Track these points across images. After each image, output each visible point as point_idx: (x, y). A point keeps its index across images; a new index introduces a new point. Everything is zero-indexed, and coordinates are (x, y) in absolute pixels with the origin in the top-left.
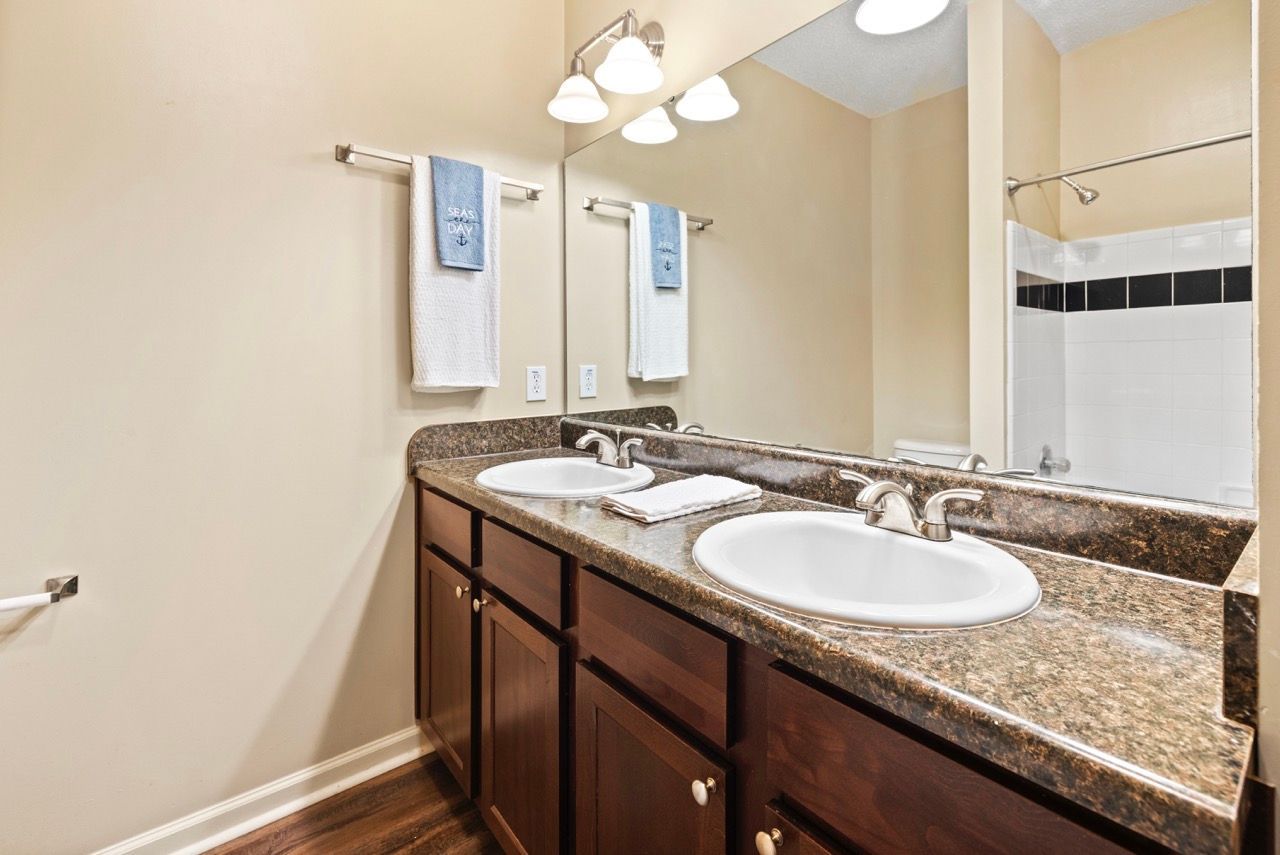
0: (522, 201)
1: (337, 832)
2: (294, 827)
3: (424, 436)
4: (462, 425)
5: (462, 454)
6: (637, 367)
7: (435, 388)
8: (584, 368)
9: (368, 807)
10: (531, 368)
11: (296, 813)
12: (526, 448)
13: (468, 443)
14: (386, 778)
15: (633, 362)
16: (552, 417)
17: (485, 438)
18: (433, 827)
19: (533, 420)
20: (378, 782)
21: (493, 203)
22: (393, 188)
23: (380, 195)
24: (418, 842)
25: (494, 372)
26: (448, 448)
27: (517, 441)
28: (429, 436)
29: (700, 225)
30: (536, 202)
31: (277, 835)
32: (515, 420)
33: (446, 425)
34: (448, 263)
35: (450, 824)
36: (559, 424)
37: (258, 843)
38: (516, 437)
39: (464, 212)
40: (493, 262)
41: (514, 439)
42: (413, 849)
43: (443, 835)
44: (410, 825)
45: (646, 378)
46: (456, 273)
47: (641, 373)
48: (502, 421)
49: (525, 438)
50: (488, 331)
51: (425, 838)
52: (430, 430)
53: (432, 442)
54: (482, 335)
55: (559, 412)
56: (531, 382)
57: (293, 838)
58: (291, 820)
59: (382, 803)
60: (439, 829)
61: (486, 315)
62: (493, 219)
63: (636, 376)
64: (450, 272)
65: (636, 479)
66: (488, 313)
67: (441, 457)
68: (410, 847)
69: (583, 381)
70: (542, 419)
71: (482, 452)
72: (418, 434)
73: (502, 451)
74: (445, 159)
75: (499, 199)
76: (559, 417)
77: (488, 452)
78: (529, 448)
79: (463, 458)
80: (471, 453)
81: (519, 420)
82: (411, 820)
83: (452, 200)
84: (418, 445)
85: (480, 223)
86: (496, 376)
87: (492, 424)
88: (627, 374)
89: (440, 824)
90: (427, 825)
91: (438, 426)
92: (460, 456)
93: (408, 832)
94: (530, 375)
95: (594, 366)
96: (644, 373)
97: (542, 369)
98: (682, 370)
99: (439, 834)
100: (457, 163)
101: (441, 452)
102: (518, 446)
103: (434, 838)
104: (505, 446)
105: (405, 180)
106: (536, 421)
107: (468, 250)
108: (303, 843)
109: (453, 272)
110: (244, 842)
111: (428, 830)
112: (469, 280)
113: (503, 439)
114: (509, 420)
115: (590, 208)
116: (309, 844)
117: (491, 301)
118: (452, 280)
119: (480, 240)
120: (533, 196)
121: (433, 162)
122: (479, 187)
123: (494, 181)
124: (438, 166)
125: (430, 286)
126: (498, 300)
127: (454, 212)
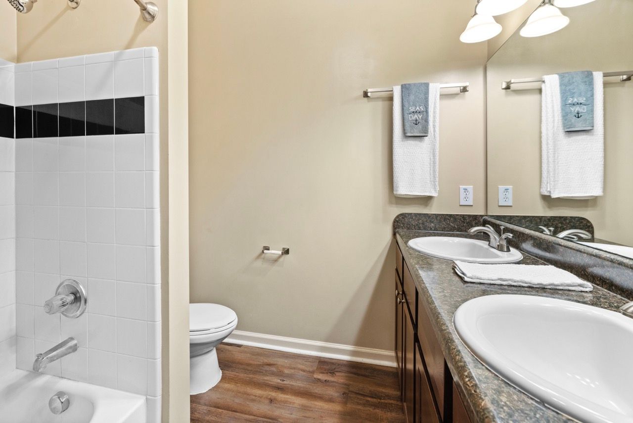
0: (457, 94)
1: (356, 376)
2: (345, 365)
3: (400, 218)
4: (420, 214)
5: (419, 228)
6: (547, 188)
7: (402, 195)
8: (502, 188)
9: (370, 374)
10: (462, 187)
11: (347, 361)
12: (458, 231)
13: (423, 224)
14: (381, 368)
15: (544, 185)
16: (476, 215)
17: (433, 222)
18: (391, 399)
19: (463, 216)
20: (377, 367)
21: (435, 100)
22: (387, 103)
23: (380, 106)
24: (383, 401)
25: (435, 188)
26: (412, 224)
27: (452, 227)
28: (403, 218)
29: (625, 77)
30: (466, 93)
31: (339, 365)
32: (451, 215)
33: (411, 214)
34: (409, 134)
35: (398, 403)
36: (482, 220)
37: (333, 364)
38: (451, 224)
39: (418, 108)
40: (434, 131)
41: (450, 225)
42: (379, 402)
43: (393, 406)
44: (382, 392)
45: (555, 195)
46: (414, 139)
47: (550, 192)
48: (443, 215)
49: (457, 226)
50: (432, 167)
51: (386, 401)
52: (403, 215)
53: (404, 221)
54: (429, 169)
55: (482, 213)
56: (462, 195)
57: (343, 369)
58: (345, 362)
59: (375, 376)
60: (392, 402)
61: (430, 159)
62: (435, 107)
63: (547, 194)
64: (411, 139)
65: (502, 257)
66: (432, 157)
67: (408, 229)
68: (379, 401)
69: (501, 196)
70: (469, 216)
71: (431, 229)
72: (398, 217)
73: (443, 231)
74: (408, 84)
75: (438, 96)
76: (482, 216)
77: (434, 230)
78: (461, 231)
79: (420, 231)
80: (425, 229)
81: (454, 215)
82: (383, 390)
83: (411, 104)
84: (397, 222)
85: (427, 112)
86: (436, 191)
87: (437, 216)
88: (540, 192)
89: (394, 400)
90: (389, 397)
91: (407, 214)
92: (418, 230)
93: (380, 394)
94: (462, 191)
95: (511, 187)
96: (552, 192)
97: (470, 188)
98: (597, 191)
99: (392, 404)
100: (415, 84)
101: (409, 226)
102: (453, 229)
103: (389, 404)
104: (445, 228)
105: (391, 99)
106: (465, 216)
107: (420, 126)
108: (345, 373)
109: (412, 138)
110: (330, 361)
111: (388, 399)
112: (421, 141)
113: (444, 224)
114: (447, 215)
115: (508, 88)
116: (347, 374)
117: (434, 152)
118: (412, 143)
119: (427, 121)
120: (464, 90)
121: (403, 87)
122: (427, 93)
123: (435, 88)
124: (405, 88)
125: (400, 146)
126: (437, 151)
127: (412, 109)
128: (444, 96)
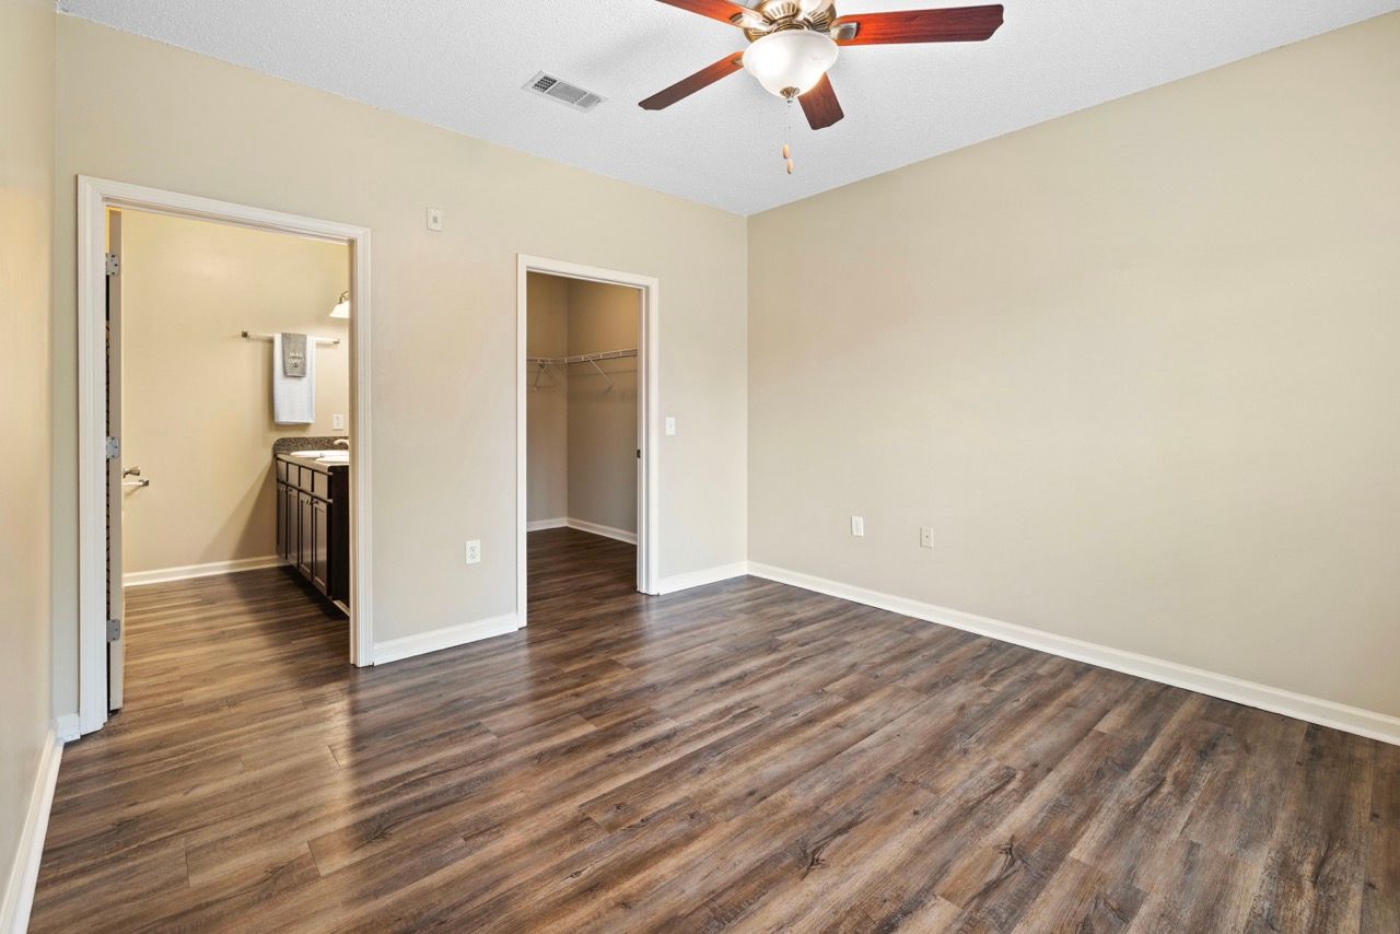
0: (330, 346)
3: (280, 442)
4: (299, 438)
5: (299, 450)
7: (284, 422)
10: (335, 416)
19: (335, 437)
21: (312, 348)
22: (267, 345)
23: (260, 348)
25: (315, 416)
26: (292, 447)
27: (326, 446)
28: (282, 442)
33: (292, 437)
34: (289, 374)
38: (326, 444)
39: (297, 354)
40: (311, 372)
46: (294, 378)
48: (318, 437)
50: (309, 400)
52: (284, 439)
53: (285, 445)
54: (307, 402)
56: (335, 422)
62: (312, 354)
64: (290, 377)
66: (309, 393)
72: (277, 441)
74: (288, 333)
75: (314, 346)
77: (312, 450)
80: (303, 450)
81: (327, 437)
83: (291, 350)
84: (277, 446)
85: (305, 358)
86: (312, 418)
87: (313, 438)
91: (288, 437)
94: (333, 418)
97: (341, 416)
100: (294, 334)
101: (288, 448)
102: (327, 448)
105: (271, 343)
107: (298, 369)
109: (292, 377)
112: (299, 380)
113: (319, 445)
114: (322, 437)
117: (311, 388)
118: (293, 381)
119: (304, 365)
120: (336, 343)
121: (284, 335)
122: (305, 343)
123: (312, 341)
124: (285, 336)
125: (281, 384)
126: (314, 386)
127: (292, 354)
128: (319, 345)
